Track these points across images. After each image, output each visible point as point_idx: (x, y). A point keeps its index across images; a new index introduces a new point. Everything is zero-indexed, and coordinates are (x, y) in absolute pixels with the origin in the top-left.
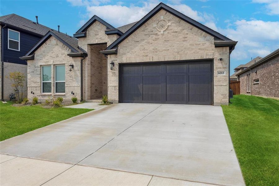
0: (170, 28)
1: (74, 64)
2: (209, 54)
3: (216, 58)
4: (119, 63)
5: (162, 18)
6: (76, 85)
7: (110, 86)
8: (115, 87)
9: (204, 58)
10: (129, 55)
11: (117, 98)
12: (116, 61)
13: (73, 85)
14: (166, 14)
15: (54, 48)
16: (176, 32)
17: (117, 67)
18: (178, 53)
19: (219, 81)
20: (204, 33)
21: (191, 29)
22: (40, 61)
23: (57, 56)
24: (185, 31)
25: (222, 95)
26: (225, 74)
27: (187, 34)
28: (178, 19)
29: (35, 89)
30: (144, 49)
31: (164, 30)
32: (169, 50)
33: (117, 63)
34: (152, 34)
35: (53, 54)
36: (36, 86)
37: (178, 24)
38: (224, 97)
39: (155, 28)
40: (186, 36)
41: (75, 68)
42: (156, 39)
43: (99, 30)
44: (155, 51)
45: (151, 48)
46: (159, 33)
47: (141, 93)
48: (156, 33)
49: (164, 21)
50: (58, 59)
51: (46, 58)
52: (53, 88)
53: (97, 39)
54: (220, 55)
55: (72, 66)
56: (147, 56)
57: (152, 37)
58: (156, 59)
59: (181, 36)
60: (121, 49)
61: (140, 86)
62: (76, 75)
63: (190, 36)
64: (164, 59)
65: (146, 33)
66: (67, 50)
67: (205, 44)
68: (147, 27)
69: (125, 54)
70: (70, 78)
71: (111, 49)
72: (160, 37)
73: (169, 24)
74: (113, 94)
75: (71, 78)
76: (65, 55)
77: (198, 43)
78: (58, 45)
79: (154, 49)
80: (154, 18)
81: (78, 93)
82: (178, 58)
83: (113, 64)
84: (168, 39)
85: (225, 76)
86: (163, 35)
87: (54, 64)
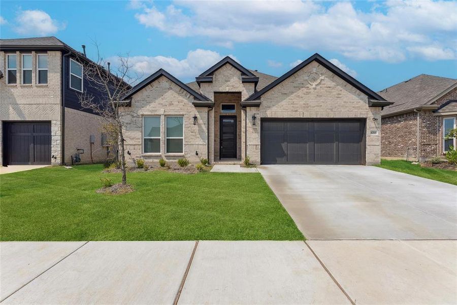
0: (323, 82)
1: (198, 116)
2: (363, 113)
3: (370, 117)
4: (261, 118)
5: (314, 70)
6: (202, 144)
7: (250, 145)
8: (256, 145)
9: (358, 117)
10: (274, 109)
11: (259, 160)
12: (257, 115)
13: (197, 143)
14: (318, 66)
15: (166, 92)
16: (330, 87)
17: (258, 122)
18: (331, 110)
19: (372, 141)
20: (358, 91)
21: (345, 86)
22: (142, 108)
23: (171, 104)
24: (338, 87)
25: (375, 154)
26: (377, 134)
27: (341, 90)
28: (331, 73)
29: (132, 147)
30: (293, 103)
31: (316, 83)
32: (321, 106)
33: (259, 117)
34: (302, 87)
35: (164, 100)
36: (135, 143)
37: (331, 79)
38: (377, 157)
39: (306, 80)
40: (340, 92)
41: (200, 121)
42: (308, 93)
43: (231, 76)
44: (306, 106)
45: (302, 103)
46: (310, 87)
47: (286, 152)
48: (307, 86)
49: (316, 73)
50: (172, 107)
51: (152, 105)
52: (163, 146)
53: (228, 86)
54: (373, 114)
55: (195, 118)
56: (296, 111)
57: (302, 90)
58: (307, 115)
59: (335, 92)
60: (264, 100)
61: (284, 145)
62: (201, 131)
63: (345, 93)
64: (317, 115)
65: (295, 85)
66: (188, 97)
67: (359, 102)
68: (296, 79)
69: (269, 107)
70: (191, 133)
71: (254, 100)
72: (312, 91)
73: (322, 77)
74: (254, 154)
75: (194, 134)
76: (183, 104)
77: (352, 101)
78: (172, 89)
79: (304, 104)
80: (305, 69)
81: (204, 153)
82: (331, 116)
83: (254, 118)
84: (320, 94)
85: (377, 136)
86: (315, 89)
87: (166, 113)
